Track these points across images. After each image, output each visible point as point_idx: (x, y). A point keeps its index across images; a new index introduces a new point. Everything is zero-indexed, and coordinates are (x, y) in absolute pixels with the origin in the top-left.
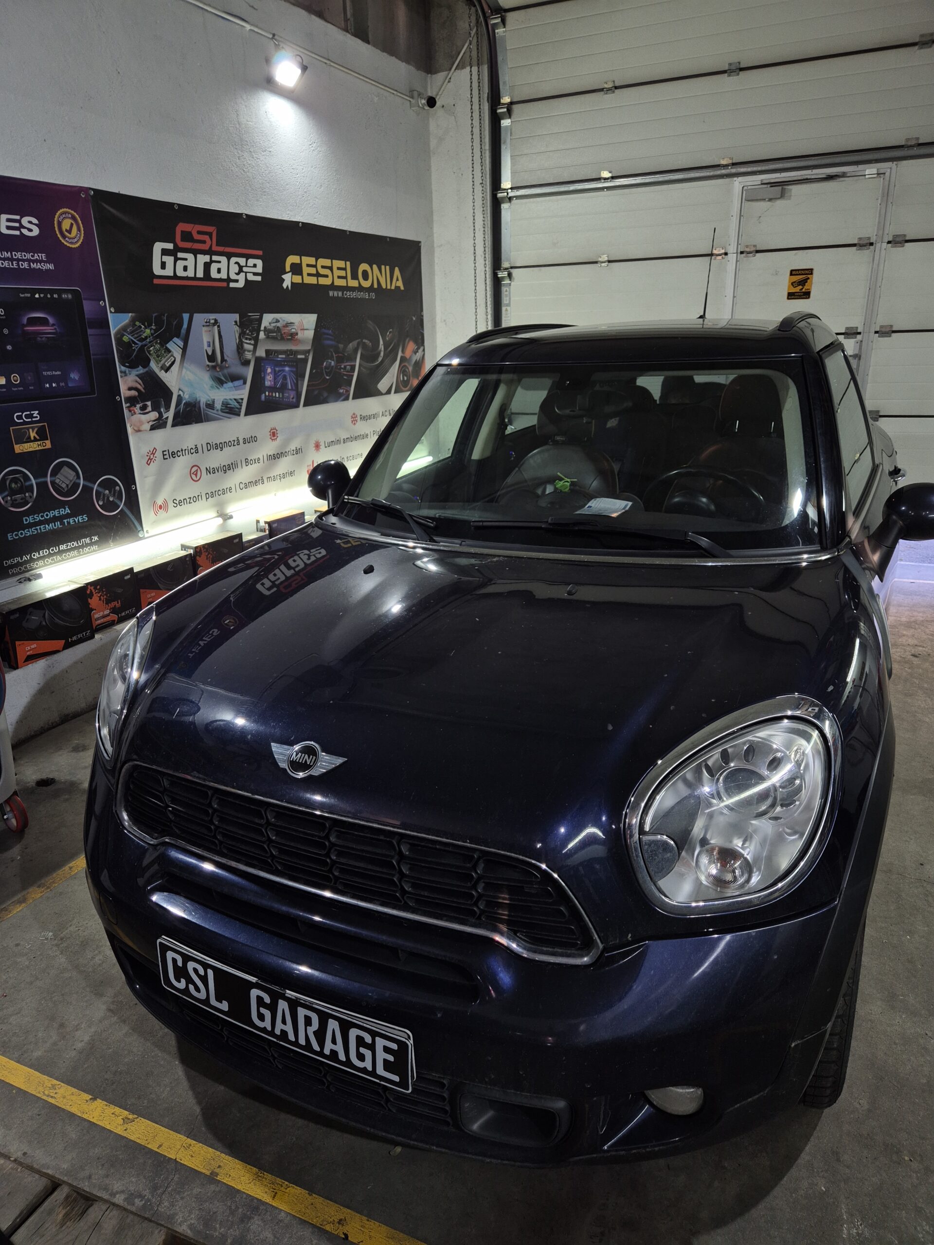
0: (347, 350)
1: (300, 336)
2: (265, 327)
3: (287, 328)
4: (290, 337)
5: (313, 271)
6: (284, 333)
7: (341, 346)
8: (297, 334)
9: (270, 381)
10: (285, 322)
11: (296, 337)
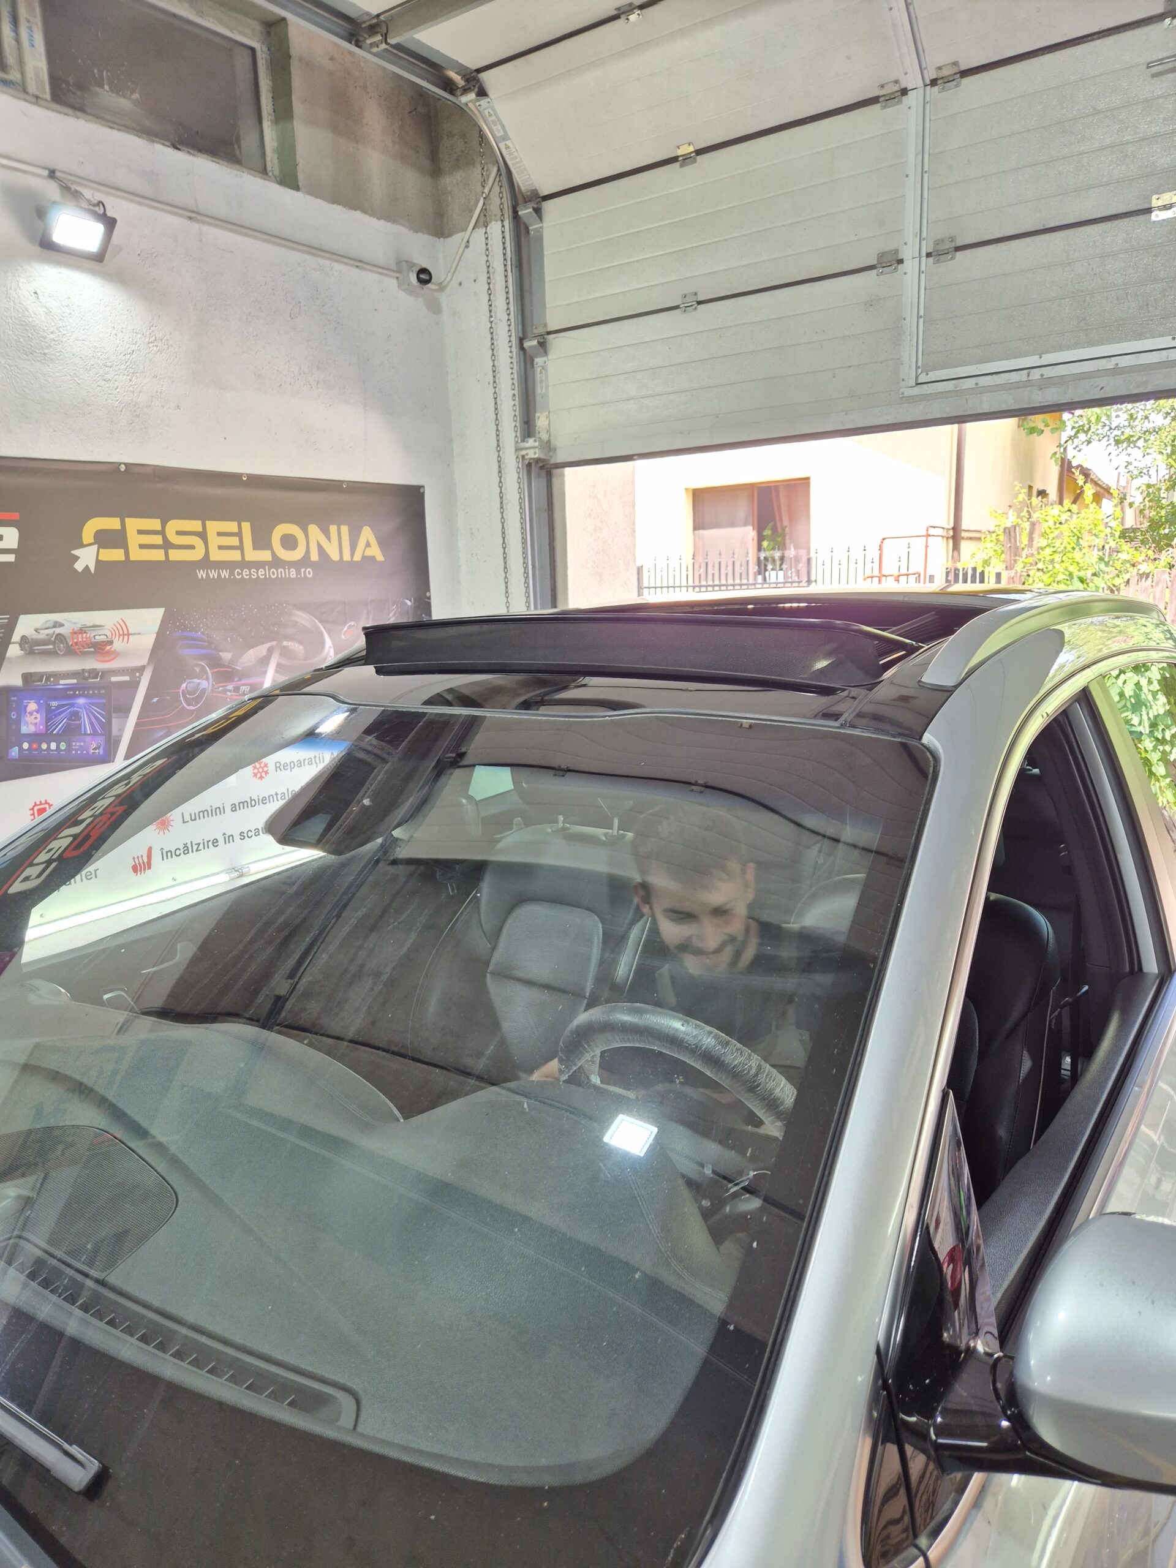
0: (241, 660)
1: (118, 645)
2: (24, 638)
3: (84, 635)
4: (92, 649)
5: (158, 540)
6: (76, 643)
7: (226, 656)
8: (111, 643)
9: (36, 723)
10: (79, 626)
11: (108, 648)
